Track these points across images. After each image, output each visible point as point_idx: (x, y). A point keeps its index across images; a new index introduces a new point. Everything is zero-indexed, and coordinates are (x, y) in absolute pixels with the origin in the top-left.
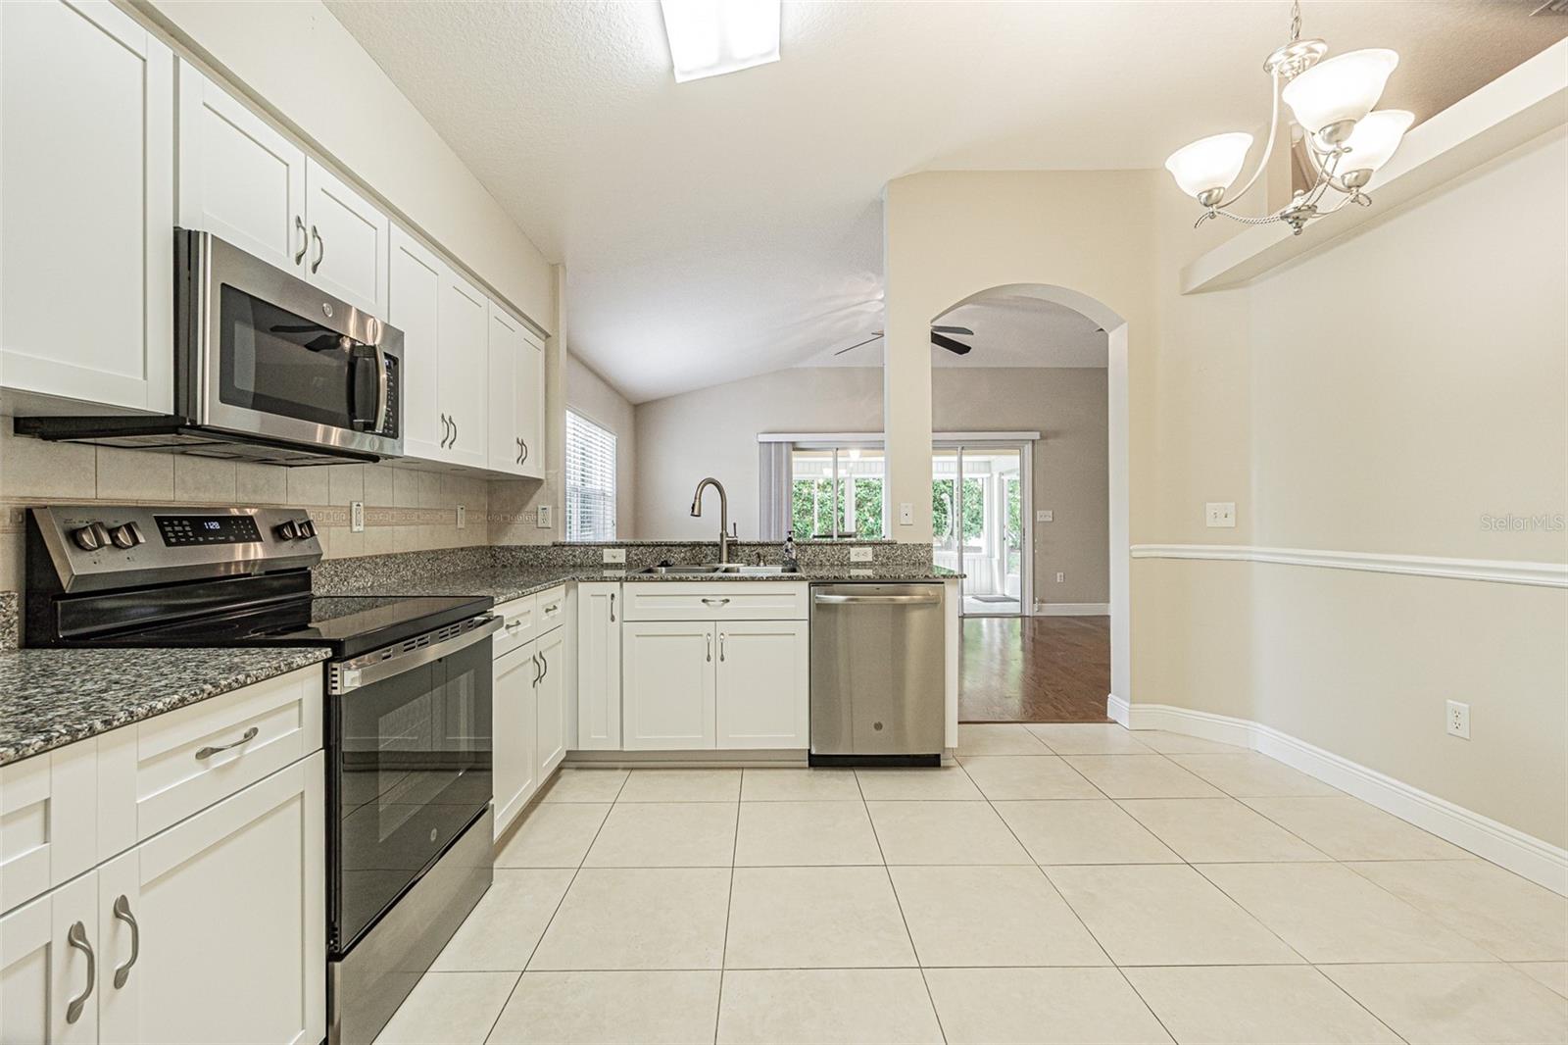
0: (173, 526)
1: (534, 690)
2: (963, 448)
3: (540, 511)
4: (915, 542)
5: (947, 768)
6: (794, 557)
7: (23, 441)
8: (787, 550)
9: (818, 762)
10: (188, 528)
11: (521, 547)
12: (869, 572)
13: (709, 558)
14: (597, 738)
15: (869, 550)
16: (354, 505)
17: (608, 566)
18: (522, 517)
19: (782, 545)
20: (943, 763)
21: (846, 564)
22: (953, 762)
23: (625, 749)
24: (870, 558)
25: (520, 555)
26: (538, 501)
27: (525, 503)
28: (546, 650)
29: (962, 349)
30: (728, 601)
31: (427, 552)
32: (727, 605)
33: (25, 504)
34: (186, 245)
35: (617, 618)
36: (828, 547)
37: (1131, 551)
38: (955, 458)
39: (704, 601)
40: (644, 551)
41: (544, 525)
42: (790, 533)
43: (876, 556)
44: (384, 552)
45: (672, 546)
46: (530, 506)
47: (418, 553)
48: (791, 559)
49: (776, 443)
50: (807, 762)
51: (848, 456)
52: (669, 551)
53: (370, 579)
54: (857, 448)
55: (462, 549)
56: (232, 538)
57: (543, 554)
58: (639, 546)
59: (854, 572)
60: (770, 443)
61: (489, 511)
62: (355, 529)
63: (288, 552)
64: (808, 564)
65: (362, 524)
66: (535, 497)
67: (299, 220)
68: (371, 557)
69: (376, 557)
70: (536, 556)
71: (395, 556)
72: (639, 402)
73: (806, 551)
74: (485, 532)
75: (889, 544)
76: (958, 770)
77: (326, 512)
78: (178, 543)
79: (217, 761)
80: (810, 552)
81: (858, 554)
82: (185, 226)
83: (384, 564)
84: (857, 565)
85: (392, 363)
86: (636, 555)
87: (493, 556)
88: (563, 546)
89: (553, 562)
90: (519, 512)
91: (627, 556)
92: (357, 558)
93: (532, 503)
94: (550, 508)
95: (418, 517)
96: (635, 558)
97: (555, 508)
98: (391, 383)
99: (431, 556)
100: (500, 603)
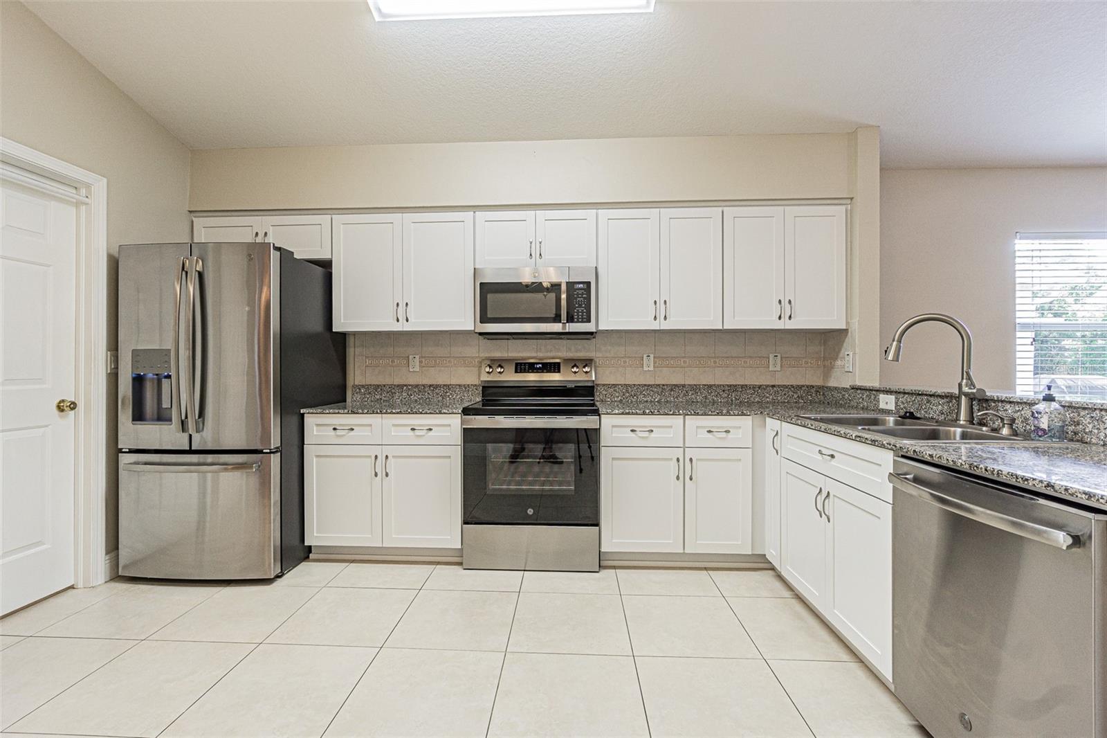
0: (523, 365)
3: (846, 356)
10: (527, 366)
11: (836, 388)
16: (645, 356)
17: (881, 410)
18: (839, 363)
23: (782, 572)
25: (835, 394)
26: (845, 348)
27: (838, 351)
35: (779, 453)
40: (909, 400)
41: (848, 370)
44: (673, 383)
45: (931, 396)
46: (842, 353)
52: (928, 401)
55: (774, 386)
56: (545, 371)
57: (847, 396)
58: (905, 393)
62: (646, 369)
65: (652, 366)
66: (845, 345)
68: (657, 385)
70: (843, 396)
71: (684, 386)
78: (521, 372)
79: (417, 433)
83: (671, 389)
85: (585, 285)
86: (902, 402)
87: (824, 394)
88: (857, 389)
89: (852, 403)
90: (837, 359)
91: (896, 403)
92: (645, 385)
93: (842, 351)
94: (851, 354)
95: (715, 362)
96: (902, 406)
97: (854, 354)
98: (584, 296)
99: (727, 388)
100: (615, 414)
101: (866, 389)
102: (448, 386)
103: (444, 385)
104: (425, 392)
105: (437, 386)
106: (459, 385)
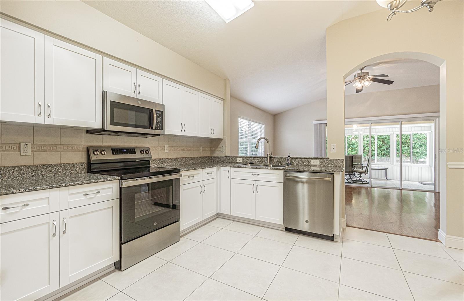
0: (115, 150)
1: (201, 194)
2: (402, 122)
3: (222, 147)
4: (336, 159)
5: (336, 242)
6: (290, 162)
7: (88, 135)
8: (287, 160)
9: (288, 230)
10: (118, 151)
11: (217, 157)
12: (318, 169)
13: (265, 162)
14: (225, 211)
15: (318, 161)
16: (166, 146)
17: (238, 163)
18: (218, 149)
19: (286, 158)
20: (335, 240)
21: (310, 165)
22: (339, 241)
23: (232, 215)
24: (318, 163)
25: (217, 159)
26: (222, 145)
27: (218, 145)
28: (206, 185)
29: (390, 82)
30: (259, 175)
31: (188, 158)
32: (259, 176)
33: (87, 146)
34: (104, 94)
35: (230, 178)
36: (303, 159)
37: (447, 165)
38: (399, 126)
39: (252, 174)
40: (247, 159)
41: (223, 151)
42: (289, 154)
43: (321, 163)
44: (175, 157)
45: (255, 158)
46: (220, 146)
47: (185, 158)
48: (289, 163)
49: (320, 124)
50: (285, 229)
51: (353, 127)
52: (254, 159)
53: (170, 164)
54: (356, 124)
55: (201, 157)
56: (128, 153)
57: (222, 159)
58: (246, 157)
59: (313, 168)
60: (318, 124)
61: (211, 147)
62: (166, 152)
63: (144, 156)
64: (296, 165)
65: (168, 150)
66: (221, 144)
67: (135, 84)
68: (170, 158)
69: (172, 158)
70: (221, 159)
71: (178, 158)
72: (275, 114)
73: (296, 160)
74: (210, 153)
75: (326, 159)
76: (339, 244)
77: (158, 147)
78: (116, 154)
79: (88, 196)
80: (297, 161)
81: (314, 162)
82: (104, 90)
83: (175, 160)
84: (314, 166)
85: (160, 112)
86: (245, 160)
87: (211, 159)
88: (227, 157)
89: (225, 161)
90: (217, 148)
91: (243, 160)
92: (166, 159)
93: (220, 145)
94: (224, 146)
95: (186, 149)
96: (245, 161)
97: (225, 146)
98: (160, 117)
99: (190, 158)
100: (185, 171)
101: (231, 157)
102: (60, 165)
103: (56, 164)
104: (39, 170)
105: (50, 166)
106: (69, 164)
